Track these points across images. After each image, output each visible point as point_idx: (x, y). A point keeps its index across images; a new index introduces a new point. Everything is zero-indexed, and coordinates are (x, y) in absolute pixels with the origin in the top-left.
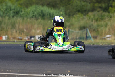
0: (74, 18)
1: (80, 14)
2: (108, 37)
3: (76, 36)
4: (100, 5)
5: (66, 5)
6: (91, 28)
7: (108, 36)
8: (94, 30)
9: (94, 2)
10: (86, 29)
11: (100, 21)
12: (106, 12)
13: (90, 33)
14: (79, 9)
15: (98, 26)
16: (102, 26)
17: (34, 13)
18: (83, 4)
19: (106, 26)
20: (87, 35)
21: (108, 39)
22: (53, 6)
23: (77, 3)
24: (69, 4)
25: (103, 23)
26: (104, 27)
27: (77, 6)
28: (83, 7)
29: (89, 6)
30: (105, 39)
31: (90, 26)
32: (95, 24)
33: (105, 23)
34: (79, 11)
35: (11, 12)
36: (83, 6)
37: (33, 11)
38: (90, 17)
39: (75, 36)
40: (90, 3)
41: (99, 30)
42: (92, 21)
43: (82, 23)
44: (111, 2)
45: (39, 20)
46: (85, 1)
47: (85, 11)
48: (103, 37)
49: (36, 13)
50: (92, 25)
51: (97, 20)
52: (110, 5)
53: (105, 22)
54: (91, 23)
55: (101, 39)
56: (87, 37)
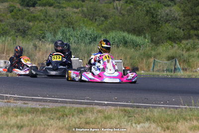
0: (161, 47)
1: (170, 42)
3: (163, 68)
4: (196, 32)
5: (154, 32)
6: (180, 59)
8: (184, 61)
9: (188, 29)
10: (174, 60)
13: (180, 65)
14: (171, 35)
15: (190, 56)
16: (193, 57)
17: (114, 40)
18: (176, 30)
22: (138, 32)
23: (168, 29)
24: (158, 30)
25: (195, 53)
26: (196, 57)
27: (167, 33)
28: (176, 34)
29: (181, 33)
30: (196, 71)
31: (180, 57)
32: (186, 54)
33: (197, 53)
34: (170, 38)
35: (87, 38)
36: (175, 32)
37: (113, 38)
38: (181, 46)
39: (161, 68)
40: (183, 30)
41: (190, 61)
42: (183, 51)
43: (171, 52)
45: (120, 48)
46: (177, 27)
47: (178, 38)
48: (194, 70)
49: (116, 40)
50: (183, 55)
51: (188, 50)
53: (197, 51)
54: (181, 52)
55: (192, 71)
56: (175, 68)
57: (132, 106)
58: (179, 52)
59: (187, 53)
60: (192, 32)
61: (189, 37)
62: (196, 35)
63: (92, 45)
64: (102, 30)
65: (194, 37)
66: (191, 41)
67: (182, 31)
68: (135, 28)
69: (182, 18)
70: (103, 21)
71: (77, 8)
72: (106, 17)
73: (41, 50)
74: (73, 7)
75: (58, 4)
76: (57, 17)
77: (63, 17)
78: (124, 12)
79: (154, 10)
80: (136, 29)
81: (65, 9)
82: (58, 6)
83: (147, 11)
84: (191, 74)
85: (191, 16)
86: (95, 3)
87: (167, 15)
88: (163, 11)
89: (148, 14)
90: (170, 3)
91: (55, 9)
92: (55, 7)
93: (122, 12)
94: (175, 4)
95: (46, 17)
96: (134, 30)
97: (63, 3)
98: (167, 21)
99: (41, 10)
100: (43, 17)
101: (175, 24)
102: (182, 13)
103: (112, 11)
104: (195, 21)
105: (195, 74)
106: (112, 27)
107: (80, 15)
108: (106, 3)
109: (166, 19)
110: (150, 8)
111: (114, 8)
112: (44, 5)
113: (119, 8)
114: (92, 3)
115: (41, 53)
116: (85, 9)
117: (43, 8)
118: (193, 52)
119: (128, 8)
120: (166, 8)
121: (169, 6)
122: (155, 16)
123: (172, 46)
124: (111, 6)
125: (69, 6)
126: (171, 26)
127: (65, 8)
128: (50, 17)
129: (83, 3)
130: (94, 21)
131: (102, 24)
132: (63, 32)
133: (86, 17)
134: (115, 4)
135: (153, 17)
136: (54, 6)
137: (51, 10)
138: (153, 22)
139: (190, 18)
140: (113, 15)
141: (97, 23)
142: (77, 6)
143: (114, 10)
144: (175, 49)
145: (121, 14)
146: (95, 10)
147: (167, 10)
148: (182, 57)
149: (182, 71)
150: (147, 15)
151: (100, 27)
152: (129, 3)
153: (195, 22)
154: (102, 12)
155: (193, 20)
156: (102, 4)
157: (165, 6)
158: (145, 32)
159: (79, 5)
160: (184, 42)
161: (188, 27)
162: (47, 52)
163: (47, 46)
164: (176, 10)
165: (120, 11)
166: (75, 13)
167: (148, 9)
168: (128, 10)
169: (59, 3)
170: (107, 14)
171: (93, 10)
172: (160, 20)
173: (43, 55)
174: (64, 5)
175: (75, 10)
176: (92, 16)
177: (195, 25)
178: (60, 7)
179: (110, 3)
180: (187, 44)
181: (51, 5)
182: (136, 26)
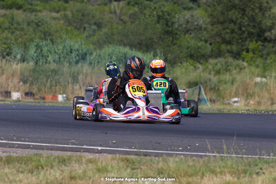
0: (179, 68)
1: (192, 62)
2: (235, 102)
4: (229, 47)
5: (169, 46)
6: (207, 86)
7: (236, 99)
9: (218, 42)
10: (198, 87)
11: (224, 74)
12: (237, 59)
13: (206, 94)
14: (192, 52)
15: (220, 82)
16: (225, 83)
17: (111, 58)
18: (200, 44)
19: (232, 83)
20: (200, 97)
21: (235, 104)
22: (146, 46)
23: (188, 42)
24: (174, 45)
25: (227, 77)
26: (229, 83)
27: (188, 49)
28: (200, 50)
29: (208, 49)
30: (229, 104)
31: (206, 83)
32: (215, 79)
33: (231, 78)
34: (191, 56)
36: (199, 48)
37: (109, 55)
38: (207, 67)
40: (210, 44)
41: (221, 88)
42: (210, 74)
43: (193, 76)
44: (247, 43)
46: (201, 40)
47: (203, 56)
48: (227, 102)
49: (114, 58)
50: (210, 80)
51: (218, 72)
52: (245, 47)
53: (231, 75)
54: (208, 76)
55: (223, 104)
56: (199, 99)
57: (137, 154)
58: (206, 75)
59: (217, 77)
60: (223, 47)
61: (218, 54)
62: (229, 51)
63: (80, 65)
64: (94, 44)
65: (227, 55)
66: (221, 60)
67: (209, 46)
68: (141, 41)
69: (210, 27)
70: (94, 31)
71: (58, 12)
72: (99, 25)
73: (5, 72)
74: (51, 11)
75: (30, 7)
76: (29, 24)
77: (36, 24)
78: (125, 18)
79: (169, 15)
80: (144, 42)
81: (39, 14)
82: (30, 9)
83: (159, 17)
84: (222, 107)
85: (222, 23)
86: (83, 4)
87: (188, 22)
88: (182, 17)
89: (161, 21)
90: (191, 5)
91: (25, 13)
92: (24, 11)
93: (122, 18)
94: (199, 6)
95: (12, 25)
96: (140, 44)
97: (37, 5)
98: (187, 31)
99: (5, 15)
100: (7, 25)
101: (200, 36)
102: (208, 20)
103: (107, 17)
104: (228, 31)
105: (228, 107)
106: (109, 40)
107: (62, 22)
108: (99, 5)
109: (186, 28)
110: (162, 11)
111: (111, 13)
112: (10, 7)
113: (118, 12)
114: (78, 4)
115: (4, 76)
116: (69, 13)
117: (8, 12)
118: (224, 77)
119: (131, 12)
120: (186, 12)
121: (190, 9)
122: (170, 24)
123: (195, 67)
124: (106, 8)
125: (45, 9)
126: (192, 38)
127: (40, 11)
128: (19, 24)
129: (66, 5)
130: (82, 30)
131: (93, 35)
132: (37, 46)
133: (70, 24)
134: (112, 7)
135: (167, 25)
136: (24, 8)
137: (19, 15)
138: (167, 33)
139: (220, 27)
140: (108, 22)
141: (86, 34)
142: (57, 9)
143: (111, 15)
144: (198, 71)
145: (122, 20)
146: (83, 15)
147: (187, 14)
148: (209, 83)
149: (208, 103)
150: (159, 22)
151: (91, 39)
152: (133, 6)
153: (227, 33)
154: (93, 17)
155: (224, 29)
156: (93, 5)
157: (185, 9)
158: (155, 46)
159: (59, 8)
160: (212, 61)
161: (218, 39)
162: (13, 75)
163: (14, 66)
164: (200, 16)
165: (120, 17)
166: (55, 19)
167: (161, 13)
168: (131, 15)
169: (31, 5)
170: (101, 21)
171: (80, 14)
172: (177, 29)
173: (7, 79)
174: (38, 8)
175: (55, 15)
176: (79, 23)
177: (227, 37)
178: (32, 11)
179: (106, 4)
180: (216, 64)
181: (19, 8)
182: (143, 38)
